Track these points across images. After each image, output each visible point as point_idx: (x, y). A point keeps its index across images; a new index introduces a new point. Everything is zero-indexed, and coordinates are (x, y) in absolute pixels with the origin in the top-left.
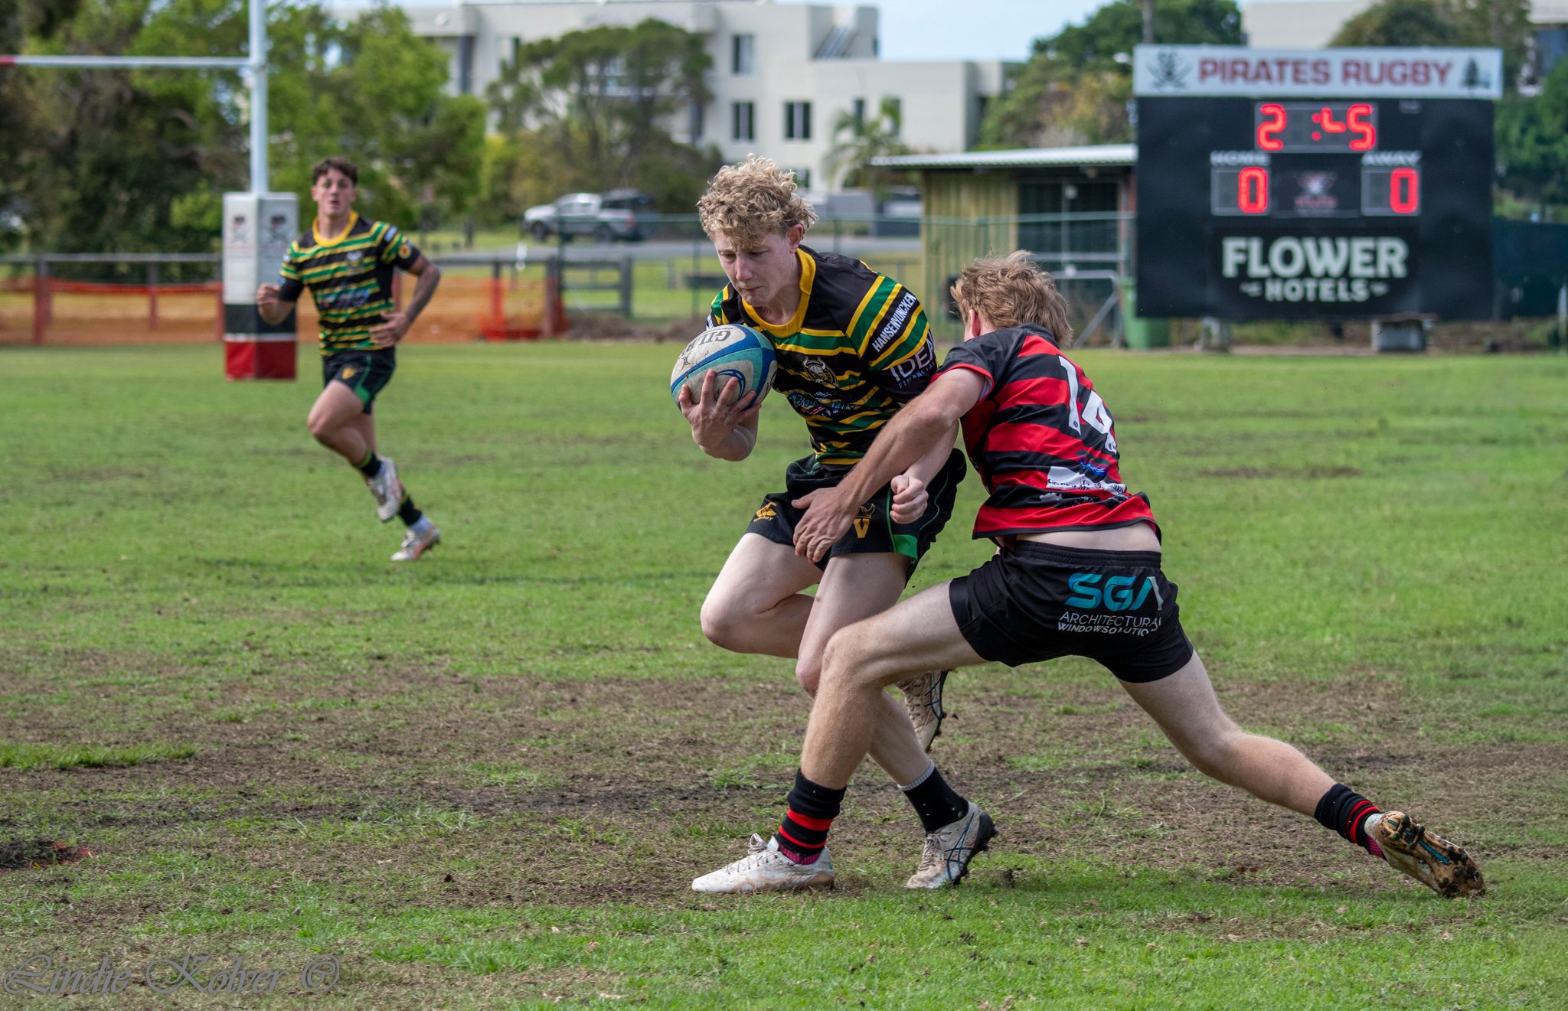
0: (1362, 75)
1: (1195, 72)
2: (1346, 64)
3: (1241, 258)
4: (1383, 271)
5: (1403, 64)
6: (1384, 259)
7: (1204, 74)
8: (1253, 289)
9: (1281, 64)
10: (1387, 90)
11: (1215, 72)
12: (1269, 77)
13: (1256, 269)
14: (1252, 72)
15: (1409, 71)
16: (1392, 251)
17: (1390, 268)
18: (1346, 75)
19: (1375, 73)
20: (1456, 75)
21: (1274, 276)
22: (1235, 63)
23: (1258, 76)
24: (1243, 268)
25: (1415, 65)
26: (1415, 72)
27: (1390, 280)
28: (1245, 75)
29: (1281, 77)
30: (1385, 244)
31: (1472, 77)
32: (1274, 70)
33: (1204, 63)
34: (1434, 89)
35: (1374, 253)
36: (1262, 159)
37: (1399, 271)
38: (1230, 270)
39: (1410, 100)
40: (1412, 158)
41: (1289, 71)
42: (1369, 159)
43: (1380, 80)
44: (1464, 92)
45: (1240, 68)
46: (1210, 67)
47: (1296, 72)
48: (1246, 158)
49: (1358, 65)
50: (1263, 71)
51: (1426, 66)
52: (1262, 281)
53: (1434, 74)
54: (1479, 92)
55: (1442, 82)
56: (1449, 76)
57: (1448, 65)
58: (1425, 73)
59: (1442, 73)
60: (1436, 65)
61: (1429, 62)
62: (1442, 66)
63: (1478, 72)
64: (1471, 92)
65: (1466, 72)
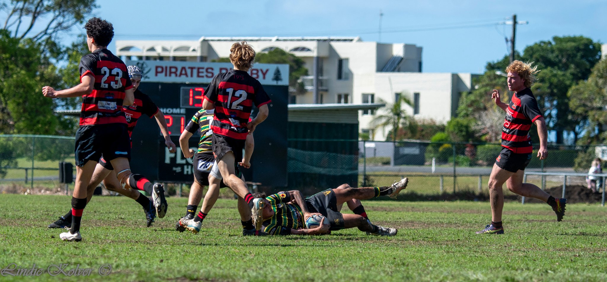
1: (153, 71)
2: (221, 69)
3: (173, 155)
7: (157, 73)
8: (178, 170)
9: (192, 69)
11: (162, 72)
12: (186, 74)
13: (179, 161)
14: (178, 73)
20: (270, 75)
21: (188, 164)
22: (171, 68)
23: (181, 74)
24: (173, 160)
28: (175, 73)
29: (192, 76)
31: (277, 76)
32: (189, 71)
33: (157, 67)
36: (183, 111)
38: (167, 161)
41: (195, 71)
44: (274, 83)
45: (173, 70)
46: (160, 70)
47: (198, 72)
48: (175, 111)
49: (226, 69)
50: (183, 72)
51: (257, 70)
52: (182, 166)
53: (260, 74)
54: (280, 83)
55: (264, 78)
56: (267, 76)
57: (267, 71)
58: (257, 74)
59: (264, 74)
60: (262, 71)
61: (259, 68)
62: (264, 71)
63: (280, 74)
64: (277, 83)
65: (275, 74)
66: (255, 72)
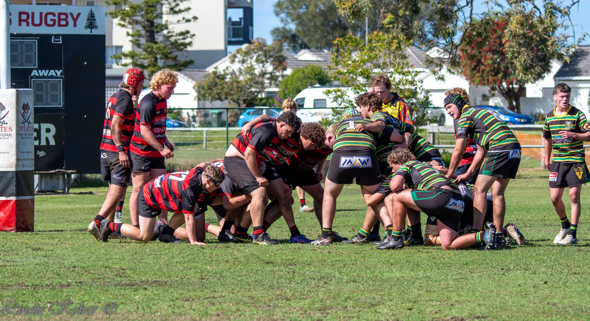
0: (30, 21)
2: (20, 14)
4: (43, 143)
5: (54, 15)
6: (44, 135)
10: (43, 30)
15: (56, 18)
16: (48, 130)
17: (47, 139)
18: (20, 21)
19: (37, 21)
20: (83, 21)
25: (60, 14)
26: (60, 19)
27: (47, 148)
30: (44, 126)
31: (91, 22)
34: (70, 30)
35: (38, 131)
37: (52, 142)
39: (57, 36)
40: (59, 73)
42: (34, 73)
43: (40, 24)
44: (88, 32)
49: (27, 14)
51: (65, 15)
53: (70, 19)
54: (95, 32)
55: (75, 25)
56: (78, 22)
57: (79, 14)
58: (65, 20)
59: (75, 20)
60: (71, 14)
61: (68, 12)
62: (75, 16)
63: (95, 20)
64: (91, 32)
65: (88, 20)
66: (63, 17)
